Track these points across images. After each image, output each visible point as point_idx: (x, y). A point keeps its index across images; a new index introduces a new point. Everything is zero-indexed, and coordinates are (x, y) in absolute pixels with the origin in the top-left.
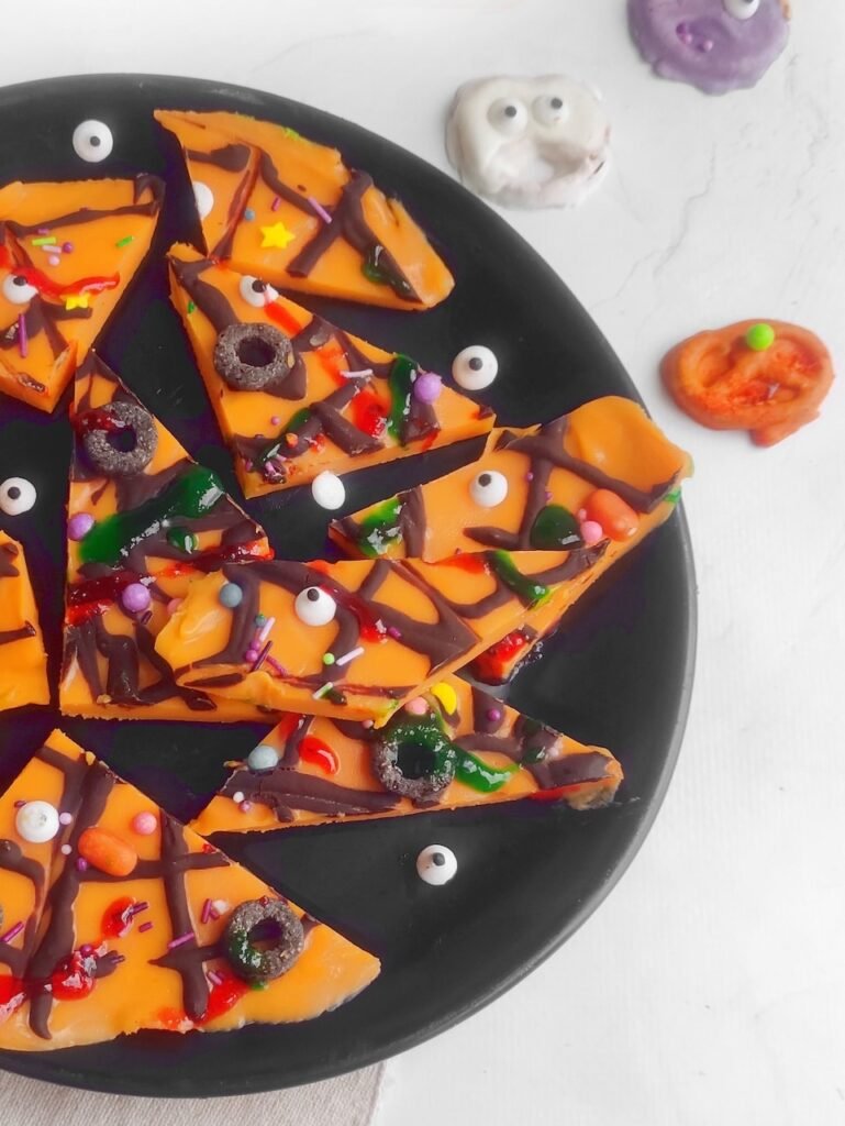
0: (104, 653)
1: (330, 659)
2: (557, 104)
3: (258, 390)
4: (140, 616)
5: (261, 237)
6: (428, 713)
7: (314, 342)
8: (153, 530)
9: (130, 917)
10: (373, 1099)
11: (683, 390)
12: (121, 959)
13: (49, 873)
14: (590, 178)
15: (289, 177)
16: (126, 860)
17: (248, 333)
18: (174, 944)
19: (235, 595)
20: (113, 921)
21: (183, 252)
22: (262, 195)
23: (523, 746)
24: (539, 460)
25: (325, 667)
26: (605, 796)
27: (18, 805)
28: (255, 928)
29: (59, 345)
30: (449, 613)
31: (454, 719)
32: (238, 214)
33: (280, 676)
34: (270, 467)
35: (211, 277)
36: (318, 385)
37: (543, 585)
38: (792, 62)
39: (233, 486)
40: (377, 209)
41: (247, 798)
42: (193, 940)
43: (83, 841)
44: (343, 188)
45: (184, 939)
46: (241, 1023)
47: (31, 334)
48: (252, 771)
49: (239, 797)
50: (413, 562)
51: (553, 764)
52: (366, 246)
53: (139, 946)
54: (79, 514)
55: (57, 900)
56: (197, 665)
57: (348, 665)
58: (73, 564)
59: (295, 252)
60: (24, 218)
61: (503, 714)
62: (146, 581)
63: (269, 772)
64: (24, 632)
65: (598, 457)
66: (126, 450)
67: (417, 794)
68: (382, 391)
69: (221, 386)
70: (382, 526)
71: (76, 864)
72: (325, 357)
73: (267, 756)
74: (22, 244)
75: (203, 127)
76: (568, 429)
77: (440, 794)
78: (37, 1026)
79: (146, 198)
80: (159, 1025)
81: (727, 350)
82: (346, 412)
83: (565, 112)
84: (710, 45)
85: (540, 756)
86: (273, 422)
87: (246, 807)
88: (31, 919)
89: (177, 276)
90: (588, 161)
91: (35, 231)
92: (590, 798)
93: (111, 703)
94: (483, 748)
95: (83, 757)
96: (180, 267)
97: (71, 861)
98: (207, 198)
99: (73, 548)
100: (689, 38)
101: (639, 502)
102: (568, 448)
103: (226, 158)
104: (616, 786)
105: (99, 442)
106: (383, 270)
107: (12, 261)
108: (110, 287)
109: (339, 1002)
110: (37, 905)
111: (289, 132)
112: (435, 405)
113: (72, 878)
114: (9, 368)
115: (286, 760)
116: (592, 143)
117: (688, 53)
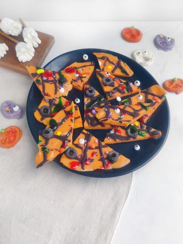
0: (90, 119)
1: (119, 117)
2: (145, 52)
3: (108, 86)
4: (94, 114)
5: (108, 67)
6: (134, 125)
7: (115, 80)
8: (95, 103)
9: (95, 154)
10: (131, 182)
11: (166, 87)
12: (94, 160)
13: (84, 148)
14: (151, 62)
15: (111, 60)
16: (94, 146)
17: (106, 78)
18: (101, 157)
19: (106, 110)
20: (93, 154)
21: (98, 70)
22: (108, 62)
23: (148, 130)
24: (146, 93)
25: (119, 118)
26: (159, 137)
27: (79, 139)
28: (112, 154)
29: (82, 81)
30: (135, 111)
31: (138, 127)
32: (105, 65)
33: (113, 119)
34: (110, 95)
35: (102, 73)
36: (116, 85)
37: (148, 107)
38: (176, 47)
39: (106, 98)
40: (122, 64)
41: (110, 138)
42: (104, 157)
43: (88, 144)
44: (118, 61)
45: (102, 157)
46: (111, 168)
47: (78, 80)
48: (111, 134)
49: (109, 138)
50: (130, 105)
51: (152, 132)
52: (121, 68)
53: (96, 158)
54: (86, 102)
55: (85, 152)
56: (102, 118)
57: (122, 118)
58: (85, 108)
59: (112, 69)
60: (77, 67)
61: (144, 126)
62: (95, 110)
63: (113, 134)
64: (79, 117)
65: (154, 92)
66: (91, 93)
67: (133, 136)
68: (125, 86)
69: (103, 85)
70: (126, 102)
71: (87, 147)
72: (117, 82)
73: (112, 132)
74: (77, 70)
75: (99, 55)
76: (150, 90)
77: (136, 136)
78: (83, 168)
79: (93, 64)
80: (99, 168)
81: (171, 82)
82: (120, 88)
83: (146, 53)
84: (165, 45)
85: (150, 131)
86: (110, 90)
87: (110, 139)
88: (81, 154)
89: (97, 73)
90: (150, 59)
91: (78, 68)
92: (157, 137)
93: (91, 126)
94: (142, 130)
95: (87, 133)
96: (97, 71)
97: (86, 146)
98: (100, 63)
99: (85, 106)
100: (162, 44)
101: (160, 98)
102: (150, 92)
103: (103, 58)
104: (161, 135)
105: (87, 92)
106: (124, 71)
107: (76, 72)
108: (89, 74)
109: (125, 165)
110: (82, 153)
111: (110, 55)
112: (132, 87)
113: (87, 149)
114: (76, 84)
115: (115, 132)
116: (151, 57)
117: (162, 46)
